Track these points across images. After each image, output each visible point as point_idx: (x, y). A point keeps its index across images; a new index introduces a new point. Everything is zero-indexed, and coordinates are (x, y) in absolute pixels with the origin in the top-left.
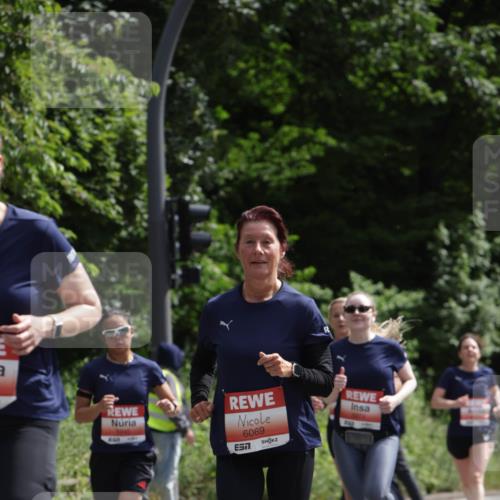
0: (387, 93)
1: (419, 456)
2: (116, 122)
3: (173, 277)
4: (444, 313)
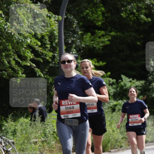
0: (133, 19)
2: (49, 29)
4: (151, 87)
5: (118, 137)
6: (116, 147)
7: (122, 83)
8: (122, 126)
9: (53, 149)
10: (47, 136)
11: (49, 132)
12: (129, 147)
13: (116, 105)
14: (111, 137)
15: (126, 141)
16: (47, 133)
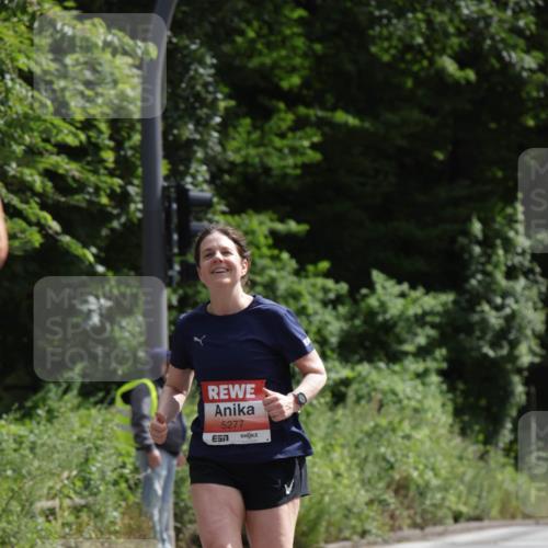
0: (416, 68)
1: (446, 479)
3: (170, 273)
4: (476, 317)
5: (355, 497)
6: (347, 533)
7: (373, 302)
8: (371, 458)
9: (113, 537)
10: (95, 490)
11: (103, 473)
12: (392, 534)
13: (346, 382)
14: (327, 499)
15: (383, 512)
16: (93, 477)
